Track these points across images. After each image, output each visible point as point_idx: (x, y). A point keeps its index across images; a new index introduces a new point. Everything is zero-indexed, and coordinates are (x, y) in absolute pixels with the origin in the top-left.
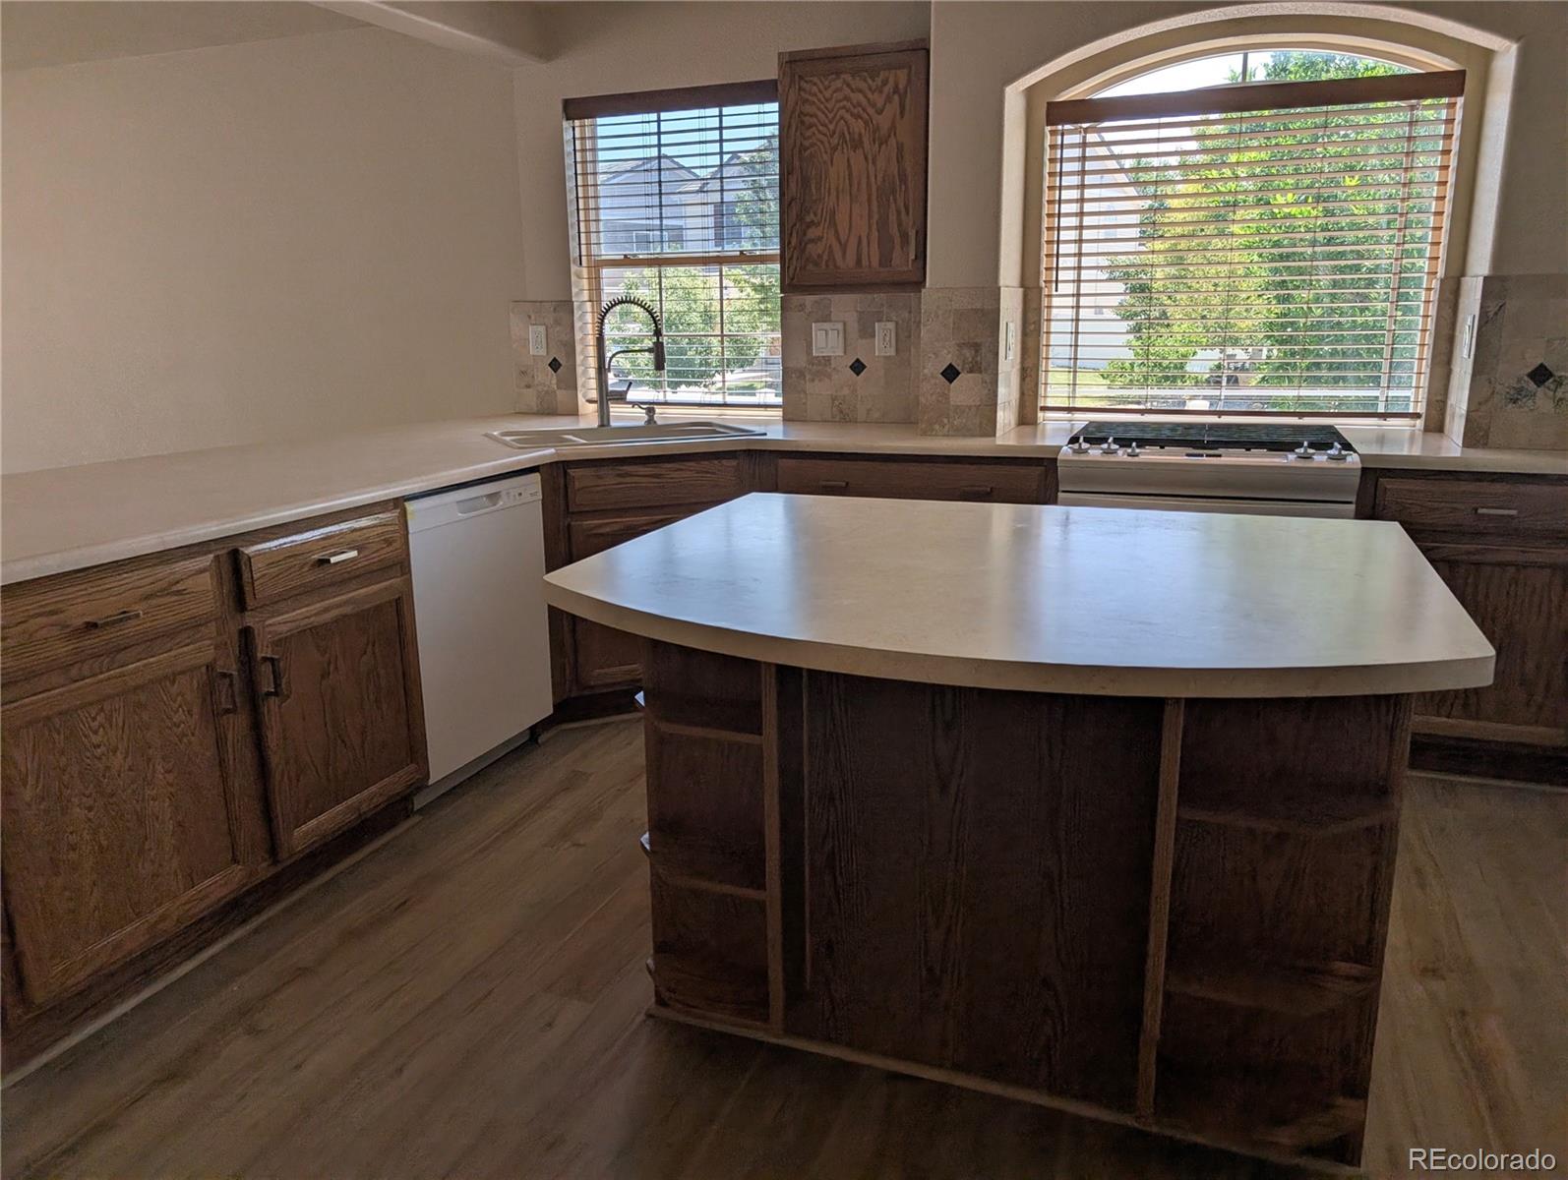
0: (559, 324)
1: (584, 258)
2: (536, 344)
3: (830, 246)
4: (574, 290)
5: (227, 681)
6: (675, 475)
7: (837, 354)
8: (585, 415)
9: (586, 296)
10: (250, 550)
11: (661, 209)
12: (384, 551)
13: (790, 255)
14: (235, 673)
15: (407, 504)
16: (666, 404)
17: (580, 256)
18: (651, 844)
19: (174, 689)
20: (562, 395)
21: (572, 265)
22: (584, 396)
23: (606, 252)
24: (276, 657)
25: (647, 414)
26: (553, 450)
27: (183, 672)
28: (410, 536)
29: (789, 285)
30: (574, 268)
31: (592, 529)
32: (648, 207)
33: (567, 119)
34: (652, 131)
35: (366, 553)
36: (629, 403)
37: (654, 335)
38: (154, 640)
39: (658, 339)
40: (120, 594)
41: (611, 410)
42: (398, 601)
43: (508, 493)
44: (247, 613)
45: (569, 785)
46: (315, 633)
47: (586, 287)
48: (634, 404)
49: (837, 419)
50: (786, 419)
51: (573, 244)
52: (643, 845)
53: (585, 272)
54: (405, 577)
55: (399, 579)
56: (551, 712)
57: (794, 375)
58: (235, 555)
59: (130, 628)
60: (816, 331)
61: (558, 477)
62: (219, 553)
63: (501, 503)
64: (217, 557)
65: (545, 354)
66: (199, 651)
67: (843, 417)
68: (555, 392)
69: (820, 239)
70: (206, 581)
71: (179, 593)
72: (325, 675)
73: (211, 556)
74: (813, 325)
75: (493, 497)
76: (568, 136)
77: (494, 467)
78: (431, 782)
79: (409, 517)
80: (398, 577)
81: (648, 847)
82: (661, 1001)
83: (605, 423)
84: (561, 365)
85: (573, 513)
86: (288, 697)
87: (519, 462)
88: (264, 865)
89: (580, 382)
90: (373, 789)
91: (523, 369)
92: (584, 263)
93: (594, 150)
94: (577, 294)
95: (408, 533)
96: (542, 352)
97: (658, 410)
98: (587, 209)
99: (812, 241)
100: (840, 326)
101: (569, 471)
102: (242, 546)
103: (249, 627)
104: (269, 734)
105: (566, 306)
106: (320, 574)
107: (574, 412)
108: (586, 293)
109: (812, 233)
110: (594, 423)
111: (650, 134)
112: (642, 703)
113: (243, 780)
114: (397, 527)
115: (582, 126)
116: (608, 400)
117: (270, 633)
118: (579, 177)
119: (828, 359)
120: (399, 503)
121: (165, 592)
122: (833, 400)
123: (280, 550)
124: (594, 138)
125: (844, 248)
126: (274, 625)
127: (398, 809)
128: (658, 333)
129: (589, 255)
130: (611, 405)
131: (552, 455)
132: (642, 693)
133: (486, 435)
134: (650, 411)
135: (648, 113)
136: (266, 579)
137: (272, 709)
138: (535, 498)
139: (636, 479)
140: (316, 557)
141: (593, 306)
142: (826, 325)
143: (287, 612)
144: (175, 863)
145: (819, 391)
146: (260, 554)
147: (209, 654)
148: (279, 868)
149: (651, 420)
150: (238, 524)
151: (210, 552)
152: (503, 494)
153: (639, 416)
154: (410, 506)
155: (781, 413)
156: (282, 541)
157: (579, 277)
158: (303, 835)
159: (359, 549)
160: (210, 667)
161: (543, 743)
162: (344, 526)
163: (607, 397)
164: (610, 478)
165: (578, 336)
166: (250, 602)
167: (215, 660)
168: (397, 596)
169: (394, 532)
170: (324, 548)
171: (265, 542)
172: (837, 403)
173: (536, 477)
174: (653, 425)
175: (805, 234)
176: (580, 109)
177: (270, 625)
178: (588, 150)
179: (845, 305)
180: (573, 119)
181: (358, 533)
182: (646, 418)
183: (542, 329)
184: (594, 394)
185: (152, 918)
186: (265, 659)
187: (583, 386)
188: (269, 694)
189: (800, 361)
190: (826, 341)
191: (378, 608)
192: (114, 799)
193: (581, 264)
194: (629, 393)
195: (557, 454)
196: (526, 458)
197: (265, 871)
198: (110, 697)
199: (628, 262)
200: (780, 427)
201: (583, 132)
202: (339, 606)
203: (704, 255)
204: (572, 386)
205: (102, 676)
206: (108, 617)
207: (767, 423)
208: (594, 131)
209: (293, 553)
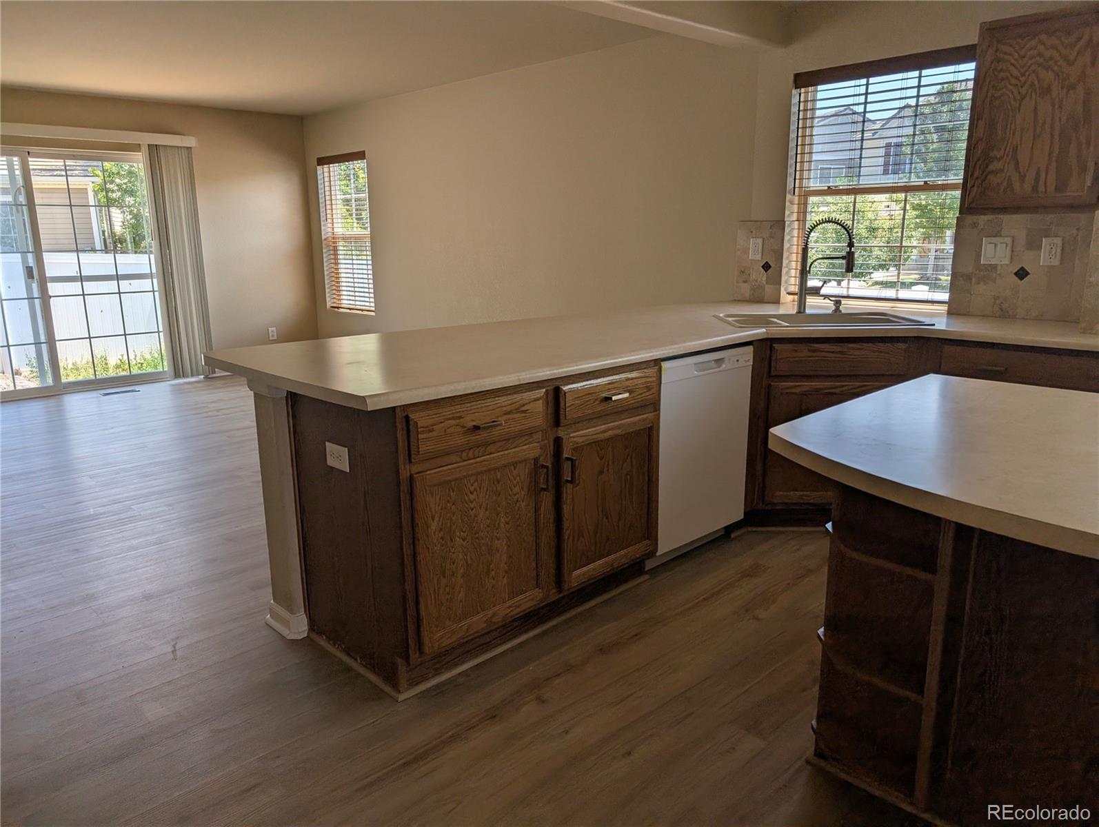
0: (773, 238)
1: (797, 190)
2: (754, 251)
3: (1010, 176)
4: (787, 213)
5: (545, 470)
6: (857, 353)
7: (1003, 263)
8: (784, 303)
9: (795, 217)
10: (565, 388)
11: (861, 151)
12: (644, 395)
13: (972, 183)
14: (550, 466)
15: (663, 364)
16: (848, 297)
17: (794, 188)
18: (825, 635)
19: (515, 472)
20: (769, 289)
21: (787, 195)
22: (785, 290)
23: (814, 184)
24: (574, 458)
25: (834, 305)
26: (764, 330)
27: (520, 462)
28: (662, 385)
29: (967, 209)
30: (788, 197)
31: (788, 388)
32: (852, 150)
33: (796, 88)
34: (861, 93)
35: (633, 395)
36: (822, 296)
37: (848, 246)
38: (510, 439)
39: (850, 249)
40: (493, 410)
41: (807, 300)
42: (651, 429)
43: (730, 359)
44: (560, 428)
45: (753, 571)
46: (598, 444)
47: (796, 210)
48: (826, 297)
49: (997, 315)
50: (950, 313)
51: (790, 180)
52: (819, 636)
53: (796, 199)
54: (656, 413)
55: (652, 414)
56: (742, 517)
57: (961, 279)
58: (557, 390)
59: (496, 432)
60: (986, 246)
61: (765, 349)
62: (549, 388)
63: (724, 366)
64: (547, 391)
65: (760, 259)
66: (531, 449)
67: (1004, 314)
68: (764, 286)
69: (1002, 170)
70: (540, 406)
71: (524, 412)
72: (601, 472)
73: (544, 390)
74: (984, 239)
75: (719, 361)
76: (795, 100)
77: (722, 340)
78: (658, 554)
79: (663, 372)
80: (651, 412)
81: (822, 637)
82: (819, 753)
83: (802, 311)
84: (771, 268)
85: (773, 376)
86: (578, 484)
87: (739, 337)
88: (554, 591)
89: (784, 279)
90: (622, 552)
91: (743, 270)
92: (797, 193)
93: (813, 109)
94: (789, 216)
95: (661, 383)
96: (759, 257)
97: (844, 301)
98: (803, 153)
99: (992, 172)
100: (1009, 240)
101: (774, 345)
102: (561, 385)
103: (560, 437)
104: (565, 506)
105: (780, 224)
106: (606, 406)
107: (776, 301)
108: (795, 215)
109: (994, 166)
110: (793, 310)
111: (859, 95)
112: (830, 530)
113: (548, 534)
114: (654, 379)
115: (807, 93)
116: (806, 294)
117: (571, 442)
118: (800, 130)
119: (994, 267)
120: (657, 362)
121: (517, 410)
122: (995, 299)
123: (583, 389)
124: (814, 100)
125: (1022, 178)
126: (575, 436)
127: (635, 568)
128: (851, 245)
129: (800, 187)
130: (808, 297)
131: (764, 333)
132: (831, 523)
133: (715, 316)
134: (838, 303)
135: (860, 79)
136: (572, 407)
137: (568, 490)
138: (748, 363)
139: (823, 354)
140: (604, 395)
141: (799, 224)
142: (994, 240)
143: (582, 430)
144: (505, 581)
145: (982, 293)
146: (571, 391)
147: (535, 453)
148: (562, 595)
149: (837, 310)
150: (560, 371)
151: (543, 388)
152: (726, 360)
153: (829, 306)
154: (665, 365)
155: (946, 308)
156: (585, 383)
157: (792, 203)
158: (579, 575)
159: (630, 392)
160: (536, 460)
161: (736, 538)
162: (623, 376)
163: (805, 292)
164: (804, 352)
165: (786, 246)
166: (563, 422)
167: (540, 456)
168: (649, 426)
169: (653, 382)
170: (609, 390)
171: (575, 383)
172: (998, 302)
173: (750, 349)
174: (838, 313)
175: (987, 167)
176: (807, 80)
177: (573, 437)
178: (808, 110)
179: (1016, 224)
180: (800, 88)
181: (631, 381)
182: (834, 308)
183: (760, 241)
184: (795, 289)
185: (490, 613)
186: (568, 459)
187: (786, 282)
188: (568, 481)
189: (969, 268)
190: (995, 252)
191: (637, 433)
192: (477, 535)
193: (794, 194)
194: (823, 288)
195: (767, 333)
196: (744, 336)
197: (554, 596)
198: (482, 473)
199: (831, 191)
200: (944, 320)
201: (806, 97)
202: (612, 429)
203: (894, 185)
204: (778, 282)
205: (478, 459)
206: (485, 423)
207: (933, 315)
208: (815, 95)
209: (590, 392)
